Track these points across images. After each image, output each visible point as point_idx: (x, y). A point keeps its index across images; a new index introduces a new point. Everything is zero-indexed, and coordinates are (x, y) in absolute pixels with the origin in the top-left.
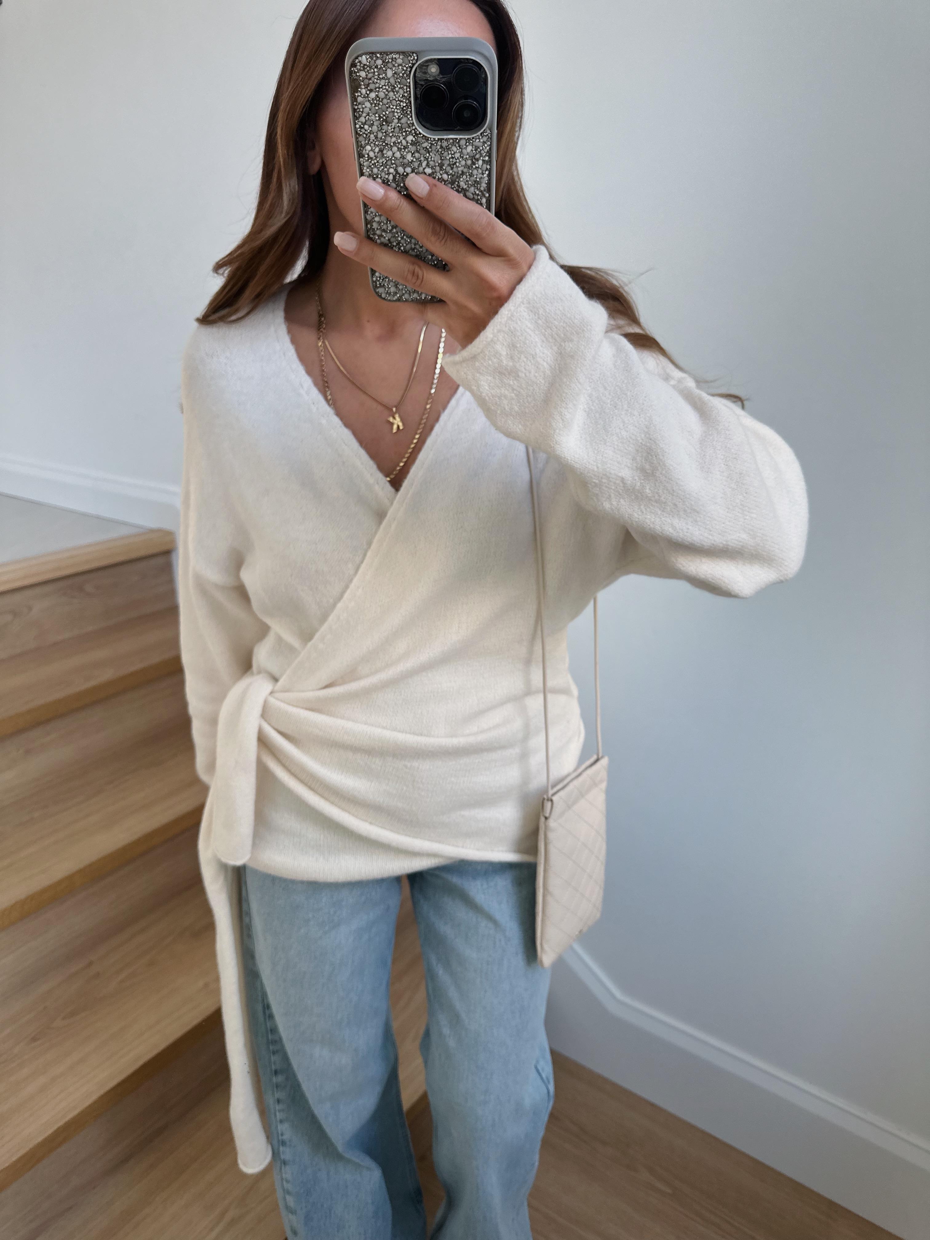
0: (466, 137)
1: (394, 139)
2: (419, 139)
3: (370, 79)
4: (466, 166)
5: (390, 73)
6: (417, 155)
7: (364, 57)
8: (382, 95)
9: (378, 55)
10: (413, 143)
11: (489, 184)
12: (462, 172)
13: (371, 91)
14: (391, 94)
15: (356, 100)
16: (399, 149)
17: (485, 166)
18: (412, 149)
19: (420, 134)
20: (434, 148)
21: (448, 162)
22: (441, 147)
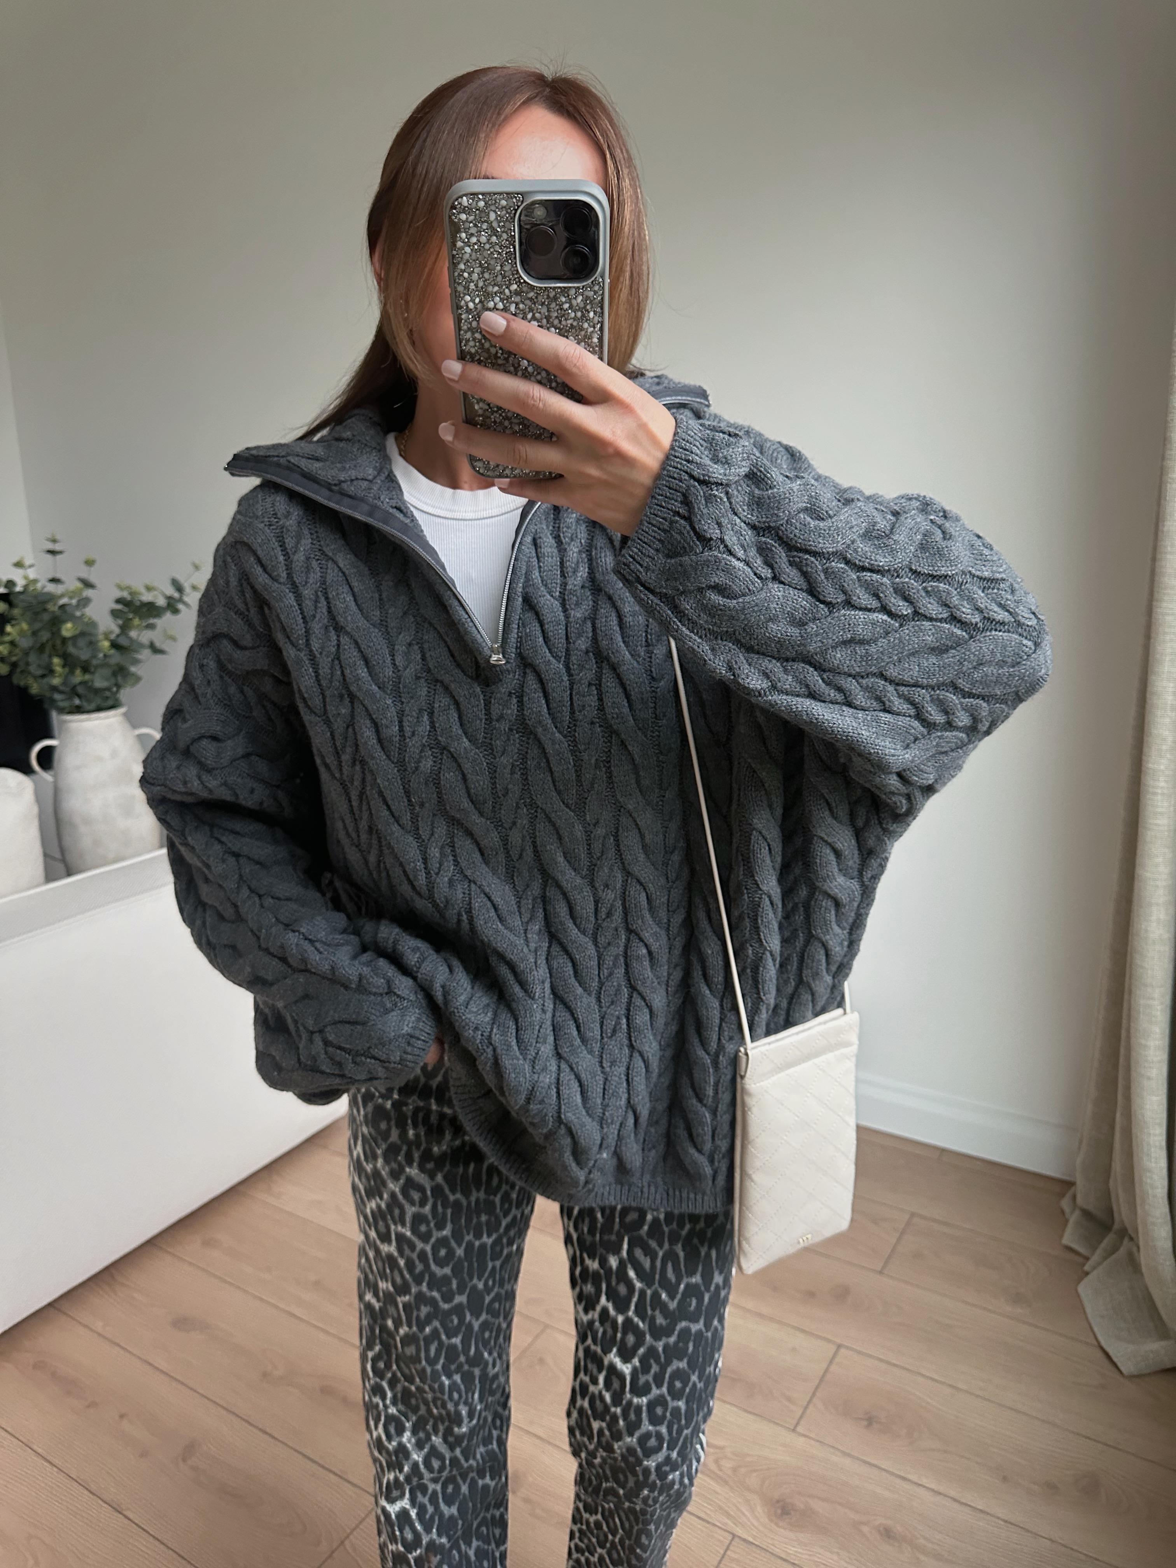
0: (576, 285)
1: (496, 288)
2: (525, 289)
3: (471, 222)
4: (574, 319)
5: (492, 216)
6: (521, 306)
7: (465, 198)
8: (483, 239)
9: (480, 197)
10: (517, 293)
11: (601, 339)
12: (572, 325)
13: (472, 235)
14: (494, 239)
15: (455, 245)
16: (502, 300)
17: (596, 319)
18: (518, 299)
19: (525, 282)
20: (540, 298)
21: (556, 314)
22: (548, 297)
